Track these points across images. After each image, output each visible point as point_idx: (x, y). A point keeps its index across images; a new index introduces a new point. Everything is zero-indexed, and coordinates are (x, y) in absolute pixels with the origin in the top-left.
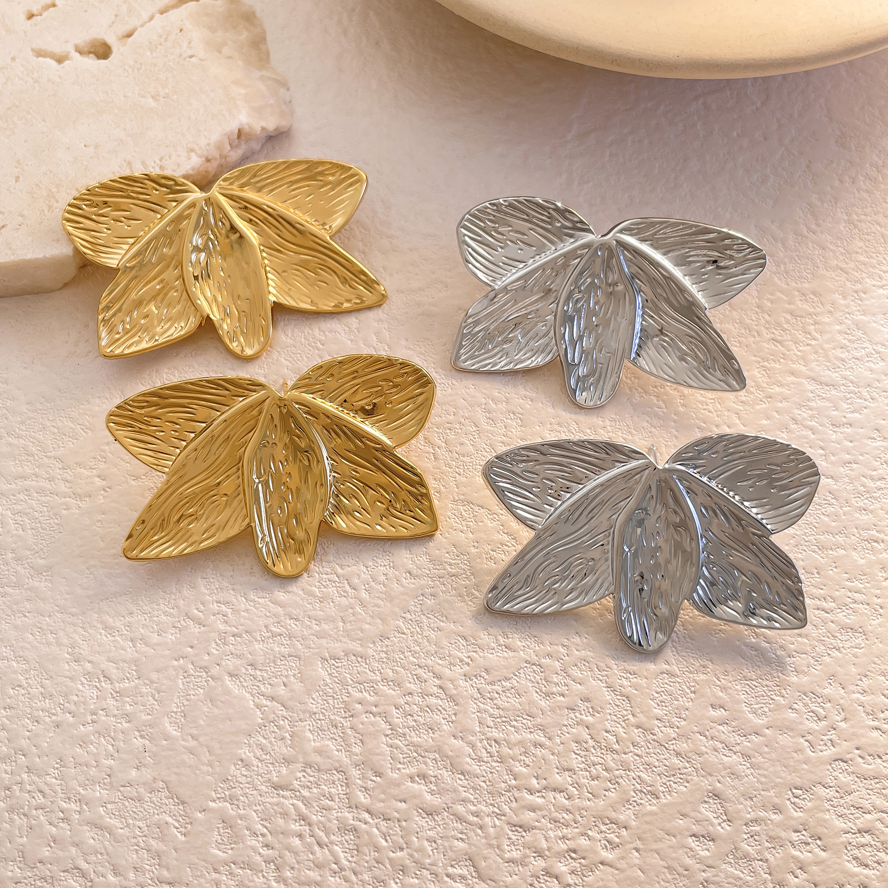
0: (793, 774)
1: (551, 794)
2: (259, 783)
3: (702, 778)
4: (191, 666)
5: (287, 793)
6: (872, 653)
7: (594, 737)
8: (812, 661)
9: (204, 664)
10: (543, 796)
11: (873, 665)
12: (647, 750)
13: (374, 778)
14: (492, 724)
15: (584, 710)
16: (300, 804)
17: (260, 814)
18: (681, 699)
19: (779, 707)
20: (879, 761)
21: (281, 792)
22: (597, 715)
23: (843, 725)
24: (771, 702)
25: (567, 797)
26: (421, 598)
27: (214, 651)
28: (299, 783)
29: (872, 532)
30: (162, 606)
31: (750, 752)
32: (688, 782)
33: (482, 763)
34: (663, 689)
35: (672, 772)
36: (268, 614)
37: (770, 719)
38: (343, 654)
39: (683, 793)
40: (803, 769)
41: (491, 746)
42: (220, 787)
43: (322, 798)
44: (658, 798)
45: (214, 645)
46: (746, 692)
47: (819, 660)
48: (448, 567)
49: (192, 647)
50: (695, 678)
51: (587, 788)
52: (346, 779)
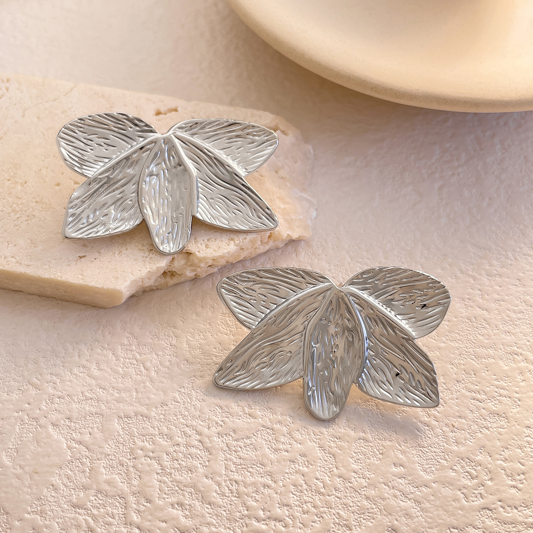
0: (452, 517)
1: (273, 523)
2: (63, 503)
3: (384, 517)
4: (26, 417)
5: (82, 511)
6: (512, 432)
7: (307, 482)
8: (468, 436)
9: (36, 416)
10: (267, 524)
11: (513, 441)
12: (345, 494)
13: (146, 504)
14: (234, 469)
15: (302, 463)
16: (90, 519)
17: (60, 525)
18: (372, 458)
19: (443, 468)
20: (516, 511)
21: (78, 510)
22: (311, 467)
23: (489, 483)
24: (437, 464)
25: (284, 525)
26: (193, 378)
27: (44, 408)
28: (91, 504)
29: (514, 348)
30: (13, 375)
31: (421, 499)
32: (374, 519)
33: (224, 497)
34: (360, 451)
35: (362, 511)
36: (85, 384)
37: (436, 476)
38: (133, 414)
39: (369, 527)
40: (459, 514)
41: (232, 485)
42: (34, 503)
43: (107, 516)
44: (351, 530)
45: (44, 403)
46: (420, 456)
47: (474, 435)
48: (214, 358)
49: (29, 404)
50: (383, 444)
51: (299, 520)
52: (125, 504)
